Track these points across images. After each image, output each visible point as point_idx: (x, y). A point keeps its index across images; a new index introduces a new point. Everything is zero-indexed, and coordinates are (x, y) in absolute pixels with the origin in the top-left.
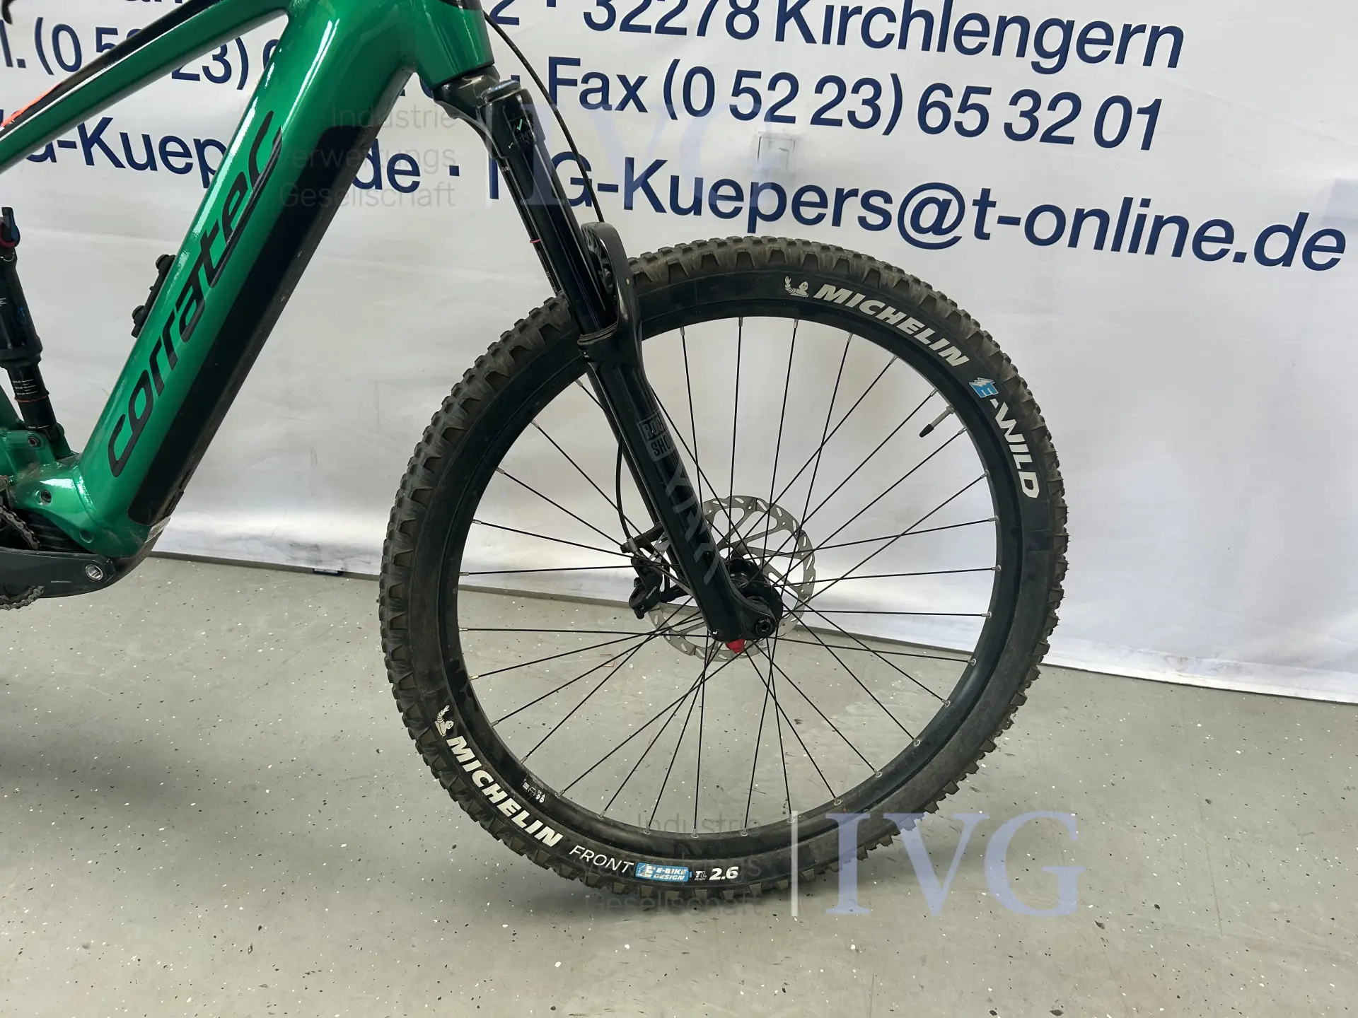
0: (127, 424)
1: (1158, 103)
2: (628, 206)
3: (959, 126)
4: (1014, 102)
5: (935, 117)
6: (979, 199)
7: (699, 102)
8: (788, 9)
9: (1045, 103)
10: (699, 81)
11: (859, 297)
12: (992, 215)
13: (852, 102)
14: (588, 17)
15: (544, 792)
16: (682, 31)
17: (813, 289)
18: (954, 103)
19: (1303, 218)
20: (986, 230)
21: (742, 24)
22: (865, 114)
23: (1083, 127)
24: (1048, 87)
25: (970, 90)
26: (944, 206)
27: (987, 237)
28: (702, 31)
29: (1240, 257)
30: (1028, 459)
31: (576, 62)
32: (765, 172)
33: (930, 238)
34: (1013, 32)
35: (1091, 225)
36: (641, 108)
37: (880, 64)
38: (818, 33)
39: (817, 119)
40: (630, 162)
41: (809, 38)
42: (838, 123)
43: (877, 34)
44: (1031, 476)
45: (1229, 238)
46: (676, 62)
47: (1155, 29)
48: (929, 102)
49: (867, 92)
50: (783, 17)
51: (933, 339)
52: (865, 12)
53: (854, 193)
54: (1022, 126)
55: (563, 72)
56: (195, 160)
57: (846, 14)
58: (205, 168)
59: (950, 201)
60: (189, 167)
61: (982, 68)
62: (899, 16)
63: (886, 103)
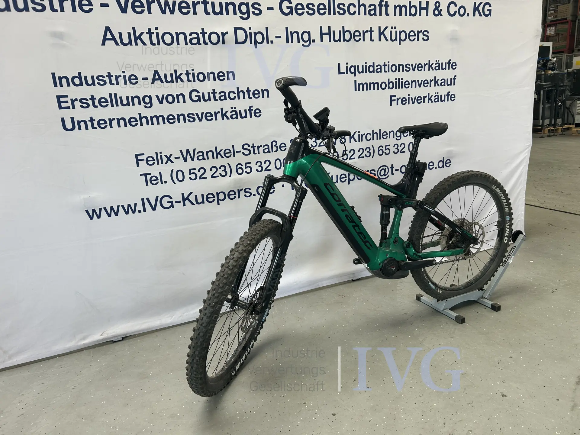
3: (385, 153)
4: (394, 146)
5: (381, 152)
6: (391, 167)
9: (399, 146)
12: (394, 169)
13: (365, 152)
18: (384, 149)
19: (444, 158)
21: (343, 141)
22: (368, 154)
23: (406, 149)
24: (399, 143)
25: (386, 146)
26: (385, 170)
27: (393, 174)
28: (335, 144)
29: (436, 168)
33: (383, 177)
34: (392, 133)
37: (369, 144)
38: (357, 140)
39: (359, 157)
41: (356, 141)
42: (363, 157)
43: (368, 138)
45: (433, 165)
48: (379, 150)
49: (368, 150)
50: (350, 138)
52: (365, 134)
53: (368, 171)
54: (396, 151)
57: (362, 135)
58: (218, 200)
59: (386, 168)
60: (214, 200)
61: (388, 141)
62: (372, 134)
63: (372, 151)
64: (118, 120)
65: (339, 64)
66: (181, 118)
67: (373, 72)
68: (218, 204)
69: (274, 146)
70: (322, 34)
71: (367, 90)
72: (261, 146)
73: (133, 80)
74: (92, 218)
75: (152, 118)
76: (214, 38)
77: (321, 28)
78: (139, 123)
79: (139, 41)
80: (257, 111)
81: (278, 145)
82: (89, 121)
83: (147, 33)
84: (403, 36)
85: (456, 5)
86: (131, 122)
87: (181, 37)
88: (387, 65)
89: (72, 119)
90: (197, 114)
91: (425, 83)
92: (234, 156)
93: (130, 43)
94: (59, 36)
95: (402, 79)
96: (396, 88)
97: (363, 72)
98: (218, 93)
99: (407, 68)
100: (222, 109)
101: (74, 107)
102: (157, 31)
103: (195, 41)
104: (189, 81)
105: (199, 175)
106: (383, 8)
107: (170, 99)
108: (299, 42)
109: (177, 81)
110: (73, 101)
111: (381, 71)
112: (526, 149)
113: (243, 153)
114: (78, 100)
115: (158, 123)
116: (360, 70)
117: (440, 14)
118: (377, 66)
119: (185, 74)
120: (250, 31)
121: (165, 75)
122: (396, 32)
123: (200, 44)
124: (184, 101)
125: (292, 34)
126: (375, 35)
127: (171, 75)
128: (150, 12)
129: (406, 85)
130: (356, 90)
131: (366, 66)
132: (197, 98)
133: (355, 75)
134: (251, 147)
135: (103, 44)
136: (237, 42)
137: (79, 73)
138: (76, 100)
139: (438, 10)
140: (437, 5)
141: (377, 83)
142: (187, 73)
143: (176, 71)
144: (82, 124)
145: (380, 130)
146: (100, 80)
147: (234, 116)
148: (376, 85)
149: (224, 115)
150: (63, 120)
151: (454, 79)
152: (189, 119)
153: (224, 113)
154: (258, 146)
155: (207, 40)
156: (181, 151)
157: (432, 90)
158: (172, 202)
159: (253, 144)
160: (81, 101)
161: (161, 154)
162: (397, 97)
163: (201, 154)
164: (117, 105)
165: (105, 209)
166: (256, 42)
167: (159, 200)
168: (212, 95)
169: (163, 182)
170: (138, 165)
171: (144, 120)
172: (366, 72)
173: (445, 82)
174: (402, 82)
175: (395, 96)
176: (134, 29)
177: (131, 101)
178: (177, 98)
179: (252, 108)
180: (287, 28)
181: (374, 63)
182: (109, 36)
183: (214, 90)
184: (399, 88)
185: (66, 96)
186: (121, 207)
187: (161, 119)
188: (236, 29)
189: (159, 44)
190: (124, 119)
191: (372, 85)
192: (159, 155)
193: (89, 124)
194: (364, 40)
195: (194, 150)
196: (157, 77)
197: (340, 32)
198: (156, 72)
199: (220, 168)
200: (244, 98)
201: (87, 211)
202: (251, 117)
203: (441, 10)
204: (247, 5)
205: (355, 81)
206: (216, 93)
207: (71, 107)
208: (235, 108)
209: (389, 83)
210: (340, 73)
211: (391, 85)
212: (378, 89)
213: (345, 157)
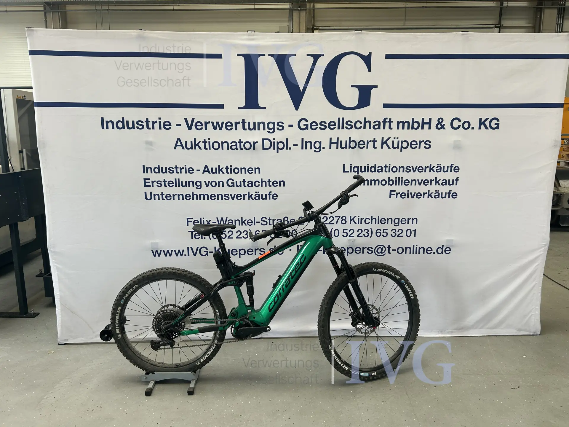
0: (273, 302)
1: (415, 229)
3: (383, 235)
4: (392, 231)
5: (378, 234)
6: (388, 247)
7: (337, 235)
8: (352, 219)
9: (397, 231)
10: (337, 231)
11: (383, 270)
12: (391, 249)
13: (364, 233)
15: (344, 360)
16: (333, 224)
17: (377, 270)
18: (382, 232)
19: (443, 246)
20: (390, 252)
21: (344, 222)
22: (366, 235)
23: (404, 234)
24: (397, 228)
26: (382, 249)
27: (390, 253)
28: (337, 223)
29: (434, 253)
30: (411, 292)
32: (350, 246)
33: (380, 254)
34: (390, 220)
35: (408, 250)
37: (368, 227)
38: (357, 222)
39: (358, 236)
41: (355, 223)
42: (362, 236)
43: (367, 222)
44: (412, 295)
45: (432, 250)
46: (332, 229)
47: (413, 219)
48: (377, 232)
49: (366, 231)
50: (351, 220)
51: (394, 275)
52: (365, 219)
54: (394, 235)
56: (238, 253)
57: (361, 219)
58: (240, 254)
60: (237, 254)
61: (385, 226)
62: (371, 219)
63: (370, 232)
64: (179, 195)
65: (344, 165)
66: (220, 196)
67: (375, 171)
68: (240, 257)
69: (286, 220)
70: (331, 143)
71: (368, 185)
72: (275, 220)
73: (190, 170)
74: (155, 256)
75: (200, 195)
76: (248, 146)
77: (331, 139)
78: (191, 198)
79: (197, 147)
80: (275, 195)
81: (289, 220)
82: (161, 195)
83: (203, 142)
84: (405, 144)
85: (460, 120)
86: (187, 197)
87: (225, 145)
88: (388, 167)
89: (151, 193)
90: (231, 195)
91: (425, 182)
92: (255, 225)
93: (192, 148)
94: (149, 143)
95: (402, 178)
96: (396, 185)
97: (365, 171)
98: (247, 182)
99: (408, 169)
100: (249, 192)
101: (153, 186)
102: (209, 141)
103: (234, 147)
104: (228, 173)
105: (228, 236)
106: (387, 124)
107: (214, 184)
108: (311, 148)
109: (219, 173)
110: (153, 182)
111: (382, 171)
112: (542, 247)
113: (261, 223)
114: (156, 181)
115: (204, 199)
116: (363, 170)
117: (443, 127)
118: (378, 167)
119: (225, 168)
120: (274, 141)
121: (212, 169)
122: (398, 142)
123: (237, 149)
124: (223, 186)
125: (306, 143)
126: (378, 144)
127: (216, 168)
128: (206, 129)
129: (406, 183)
131: (368, 167)
132: (232, 184)
133: (358, 174)
134: (267, 219)
135: (175, 148)
136: (264, 149)
137: (159, 166)
138: (155, 181)
139: (441, 125)
140: (441, 120)
141: (378, 180)
142: (227, 168)
143: (219, 166)
144: (157, 197)
145: (379, 217)
146: (171, 170)
147: (257, 198)
148: (377, 182)
149: (250, 197)
150: (145, 193)
151: (457, 180)
152: (225, 198)
153: (250, 195)
154: (273, 220)
155: (242, 147)
156: (217, 218)
157: (433, 188)
158: (207, 252)
159: (270, 218)
160: (157, 182)
161: (203, 219)
162: (396, 192)
163: (231, 221)
164: (179, 186)
165: (164, 251)
166: (278, 148)
167: (199, 249)
168: (242, 183)
169: (203, 238)
170: (188, 225)
171: (195, 196)
172: (368, 172)
173: (446, 182)
174: (402, 180)
175: (395, 191)
176: (195, 139)
177: (188, 184)
178: (218, 184)
179: (271, 193)
180: (303, 139)
181: (375, 165)
182: (179, 143)
183: (244, 180)
184: (399, 185)
185: (149, 179)
186: (173, 251)
187: (206, 196)
188: (263, 140)
189: (210, 149)
190: (182, 195)
191: (373, 182)
192: (202, 220)
193: (161, 196)
194: (367, 148)
195: (227, 218)
196: (206, 169)
197: (346, 141)
198: (206, 166)
199: (243, 232)
200: (266, 186)
201: (152, 251)
202: (270, 199)
203: (444, 125)
204: (274, 123)
206: (246, 181)
207: (151, 186)
208: (258, 192)
209: (389, 181)
210: (344, 171)
211: (391, 183)
212: (379, 185)
213: (345, 234)
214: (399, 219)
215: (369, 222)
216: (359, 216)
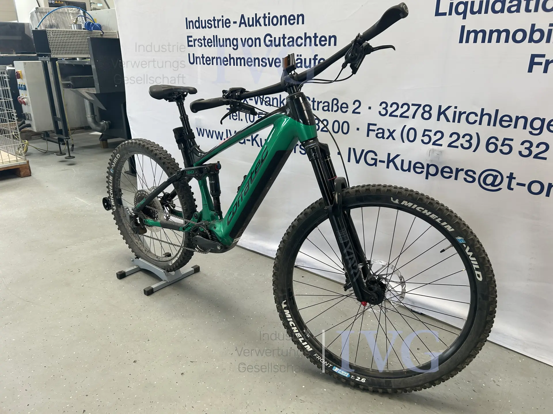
0: (232, 213)
2: (388, 167)
3: (501, 151)
4: (522, 144)
5: (492, 147)
6: (509, 176)
7: (411, 138)
8: (441, 111)
9: (535, 145)
10: (412, 132)
11: (416, 206)
12: (514, 182)
13: (462, 141)
14: (380, 112)
15: (310, 334)
16: (408, 117)
17: (400, 201)
18: (499, 143)
20: (512, 187)
21: (426, 115)
22: (467, 145)
24: (536, 140)
25: (505, 139)
26: (495, 177)
27: (512, 189)
28: (414, 117)
30: (478, 267)
31: (375, 125)
32: (431, 161)
33: (490, 187)
34: (521, 122)
36: (394, 139)
37: (473, 129)
38: (451, 119)
39: (450, 145)
40: (389, 155)
41: (448, 120)
42: (457, 147)
43: (471, 120)
44: (479, 273)
46: (405, 126)
48: (490, 142)
49: (467, 138)
50: (440, 114)
51: (442, 222)
52: (467, 113)
53: (462, 170)
55: (371, 127)
57: (461, 114)
59: (498, 176)
61: (509, 133)
62: (479, 115)
63: (474, 142)
64: (217, 59)
66: (257, 61)
67: (502, 11)
69: (335, 104)
71: (483, 41)
72: (321, 102)
73: (227, 23)
74: (199, 134)
75: (237, 59)
78: (229, 62)
80: (322, 61)
81: (339, 105)
82: (202, 57)
86: (224, 61)
90: (269, 59)
96: (548, 41)
97: (479, 12)
98: (287, 38)
101: (195, 46)
104: (265, 25)
107: (250, 42)
109: (256, 25)
110: (194, 41)
111: (518, 11)
114: (197, 40)
115: (241, 65)
116: (476, 9)
119: (263, 17)
121: (249, 19)
124: (260, 46)
127: (253, 18)
130: (461, 41)
131: (488, 2)
132: (270, 43)
133: (464, 18)
134: (311, 101)
137: (199, 18)
138: (196, 39)
141: (507, 31)
142: (265, 17)
143: (256, 15)
144: (198, 60)
145: (497, 111)
146: (209, 24)
147: (299, 65)
148: (504, 35)
152: (262, 63)
154: (318, 102)
158: (245, 139)
159: (314, 99)
162: (547, 58)
163: (268, 99)
164: (217, 46)
165: (206, 131)
168: (282, 40)
169: (240, 120)
172: (486, 12)
175: (543, 56)
177: (225, 42)
178: (255, 42)
179: (317, 57)
183: (284, 35)
185: (192, 37)
186: (214, 132)
187: (243, 61)
191: (495, 35)
193: (201, 60)
196: (243, 21)
198: (243, 16)
200: (310, 45)
201: (197, 128)
205: (463, 27)
207: (193, 45)
208: (301, 56)
209: (533, 31)
210: (437, 14)
211: (537, 36)
212: (507, 41)
213: (426, 139)
214: (543, 121)
215: (476, 121)
216: (456, 107)
